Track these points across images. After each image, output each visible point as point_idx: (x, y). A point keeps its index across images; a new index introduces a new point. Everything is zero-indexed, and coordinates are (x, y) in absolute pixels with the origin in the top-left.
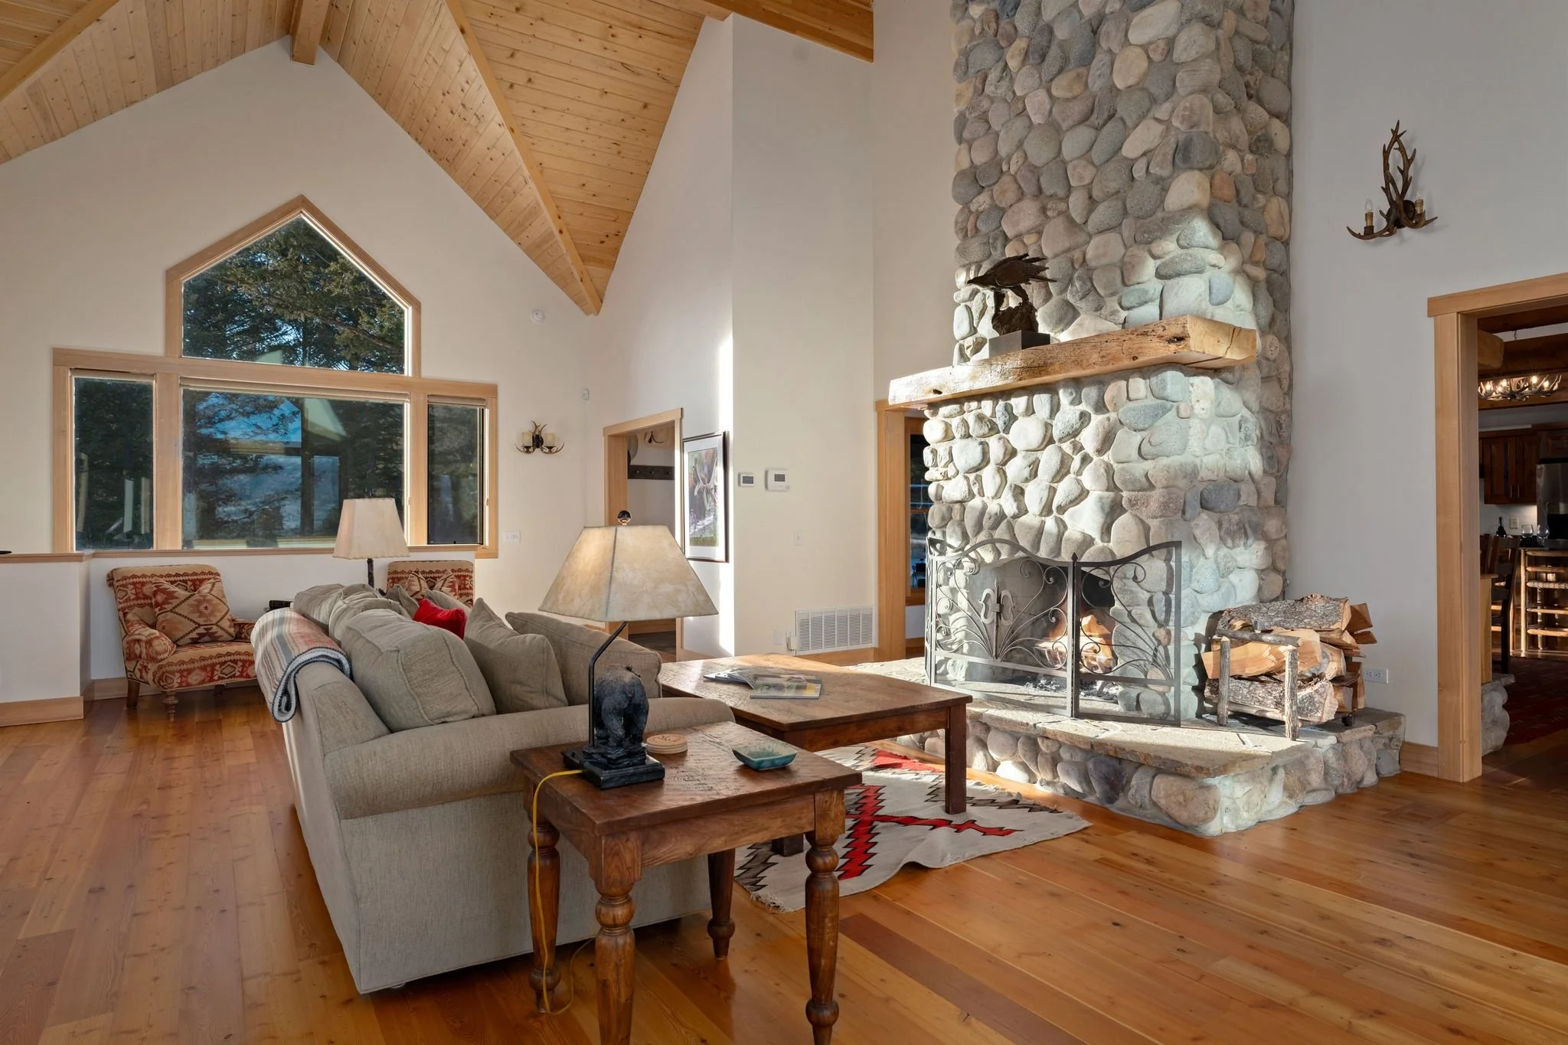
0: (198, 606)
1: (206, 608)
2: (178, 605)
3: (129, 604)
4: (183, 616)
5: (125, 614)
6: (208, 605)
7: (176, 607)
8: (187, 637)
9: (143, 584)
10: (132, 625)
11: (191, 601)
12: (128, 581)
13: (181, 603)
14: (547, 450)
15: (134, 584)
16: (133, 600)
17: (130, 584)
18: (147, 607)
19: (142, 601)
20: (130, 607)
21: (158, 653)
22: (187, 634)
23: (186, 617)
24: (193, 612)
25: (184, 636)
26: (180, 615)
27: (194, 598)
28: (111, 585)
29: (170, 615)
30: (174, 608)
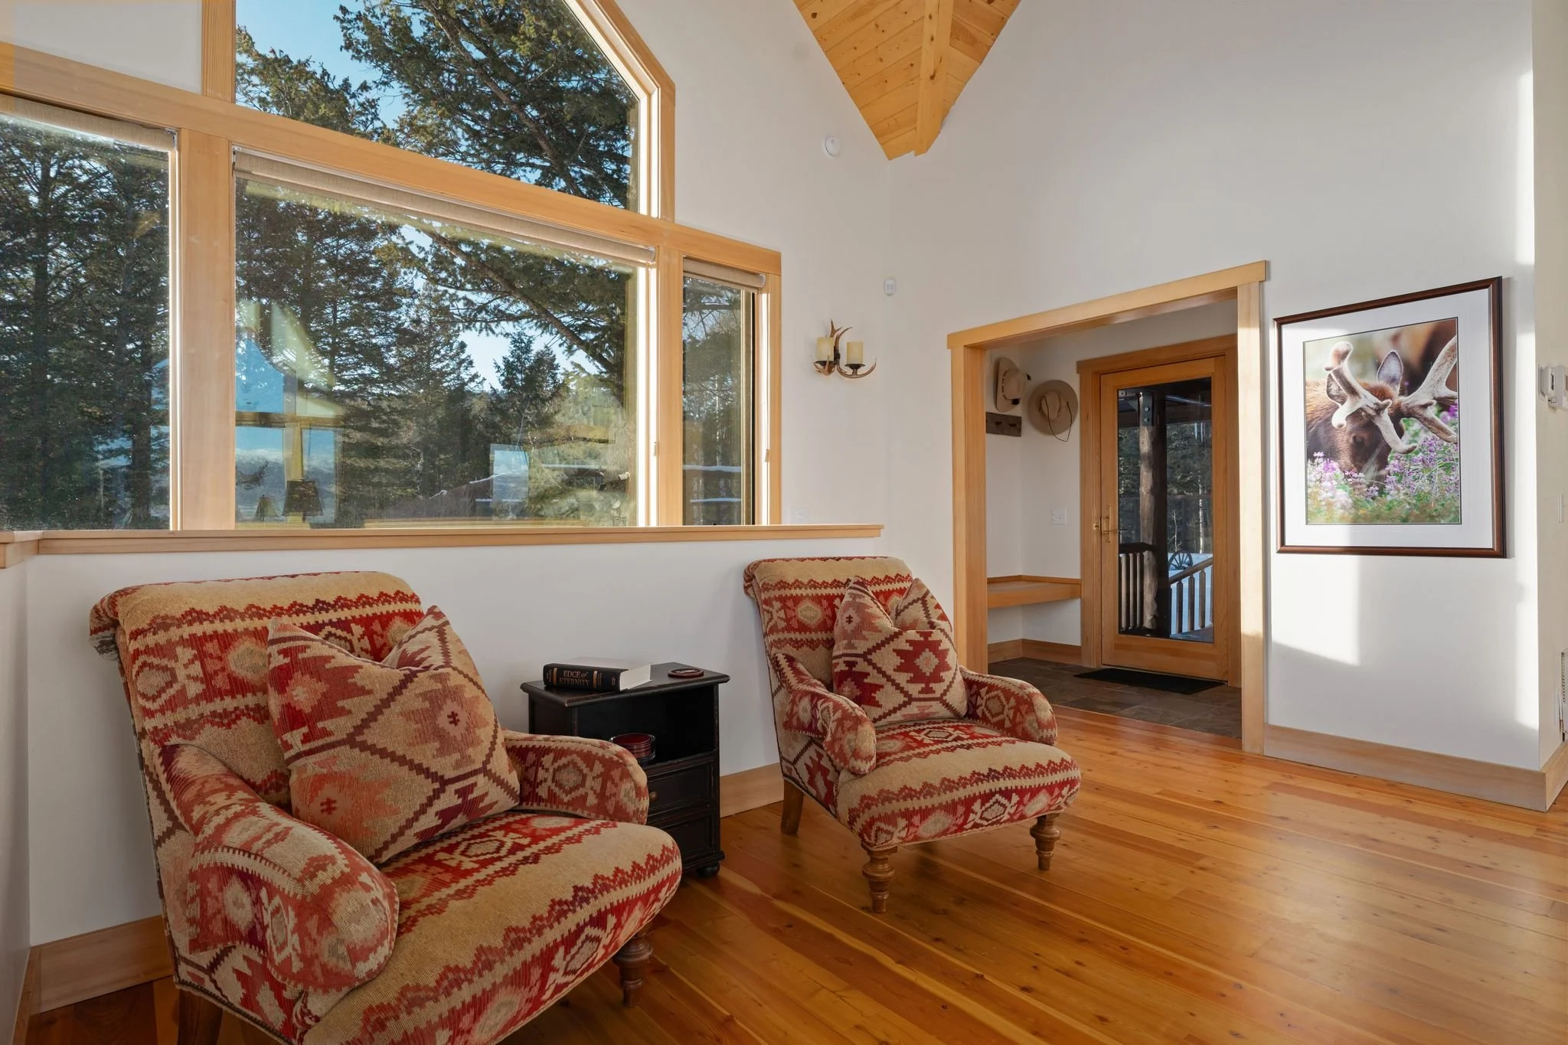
0: (431, 714)
1: (454, 719)
2: (372, 717)
3: (181, 715)
4: (393, 757)
5: (169, 755)
6: (456, 708)
7: (365, 724)
8: (410, 833)
9: (226, 641)
10: (201, 798)
11: (410, 699)
12: (175, 633)
13: (379, 710)
14: (850, 371)
15: (197, 642)
16: (197, 699)
17: (183, 642)
18: (244, 722)
19: (229, 703)
20: (188, 728)
21: (357, 954)
22: (410, 823)
23: (402, 760)
24: (422, 738)
25: (401, 832)
26: (383, 753)
27: (413, 688)
28: (108, 646)
29: (346, 759)
30: (359, 729)
